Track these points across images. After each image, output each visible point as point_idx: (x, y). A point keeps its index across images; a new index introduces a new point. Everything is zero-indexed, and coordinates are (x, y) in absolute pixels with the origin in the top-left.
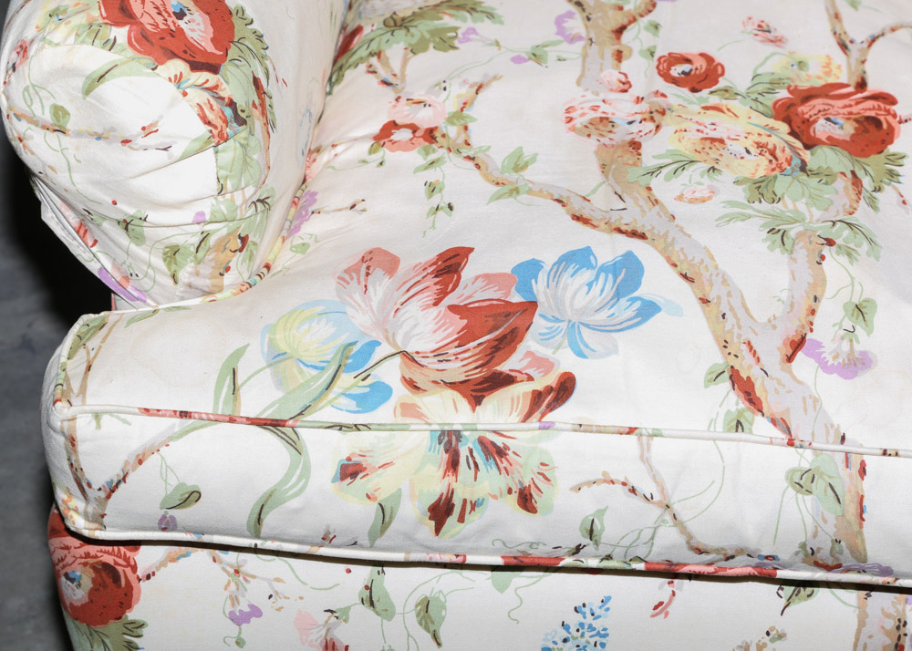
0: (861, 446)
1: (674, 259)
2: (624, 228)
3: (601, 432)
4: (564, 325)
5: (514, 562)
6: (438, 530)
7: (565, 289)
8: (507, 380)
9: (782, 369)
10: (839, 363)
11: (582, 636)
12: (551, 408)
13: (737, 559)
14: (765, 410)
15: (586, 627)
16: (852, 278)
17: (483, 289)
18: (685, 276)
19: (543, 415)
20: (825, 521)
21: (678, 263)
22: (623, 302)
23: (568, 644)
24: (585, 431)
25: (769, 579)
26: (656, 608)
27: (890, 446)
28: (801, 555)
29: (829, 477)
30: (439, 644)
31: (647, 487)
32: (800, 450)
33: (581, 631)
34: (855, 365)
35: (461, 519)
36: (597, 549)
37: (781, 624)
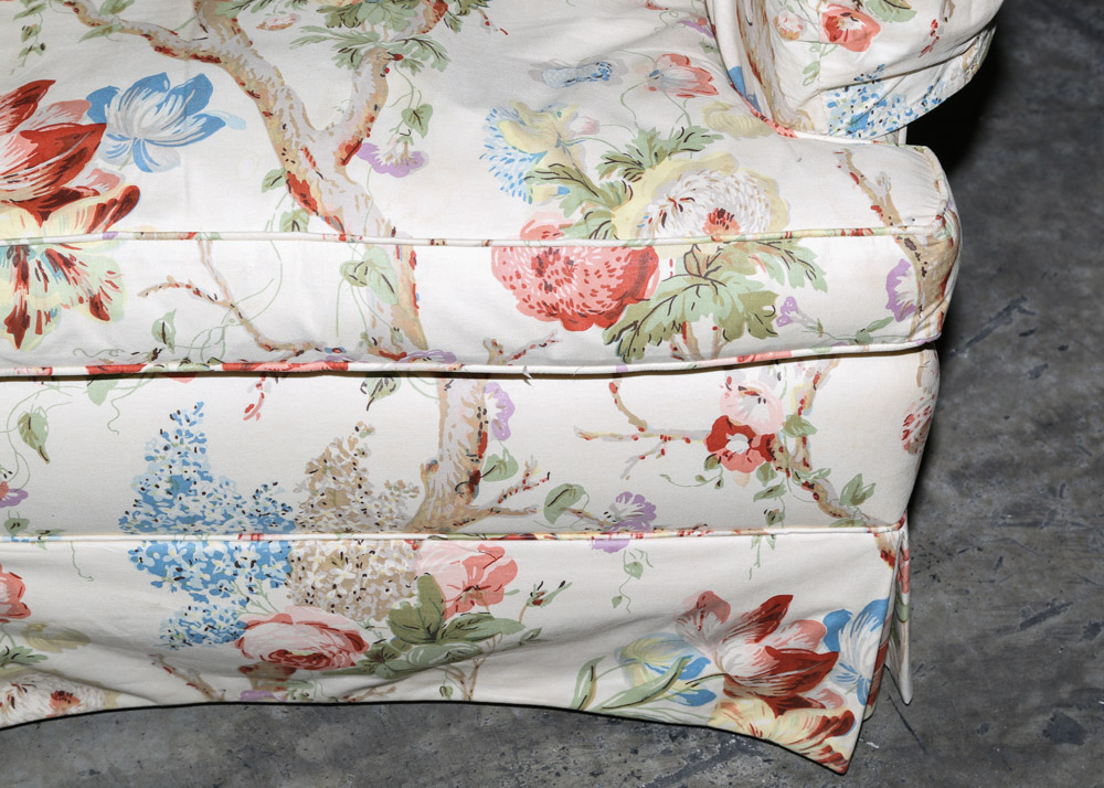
0: (411, 238)
1: (243, 79)
2: (200, 54)
3: (162, 239)
4: (129, 143)
5: (99, 371)
6: (18, 343)
7: (135, 110)
8: (75, 196)
9: (337, 171)
10: (392, 164)
11: (182, 442)
12: (115, 219)
13: (306, 353)
14: (318, 210)
15: (184, 433)
16: (413, 87)
17: (56, 115)
18: (251, 94)
19: (108, 227)
20: (382, 311)
21: (247, 83)
22: (190, 119)
23: (169, 452)
24: (147, 239)
25: (342, 372)
26: (247, 410)
27: (436, 236)
28: (365, 346)
29: (384, 268)
30: (47, 460)
31: (210, 288)
32: (353, 245)
33: (180, 438)
34: (409, 164)
35: (39, 331)
36: (173, 352)
37: (368, 419)
